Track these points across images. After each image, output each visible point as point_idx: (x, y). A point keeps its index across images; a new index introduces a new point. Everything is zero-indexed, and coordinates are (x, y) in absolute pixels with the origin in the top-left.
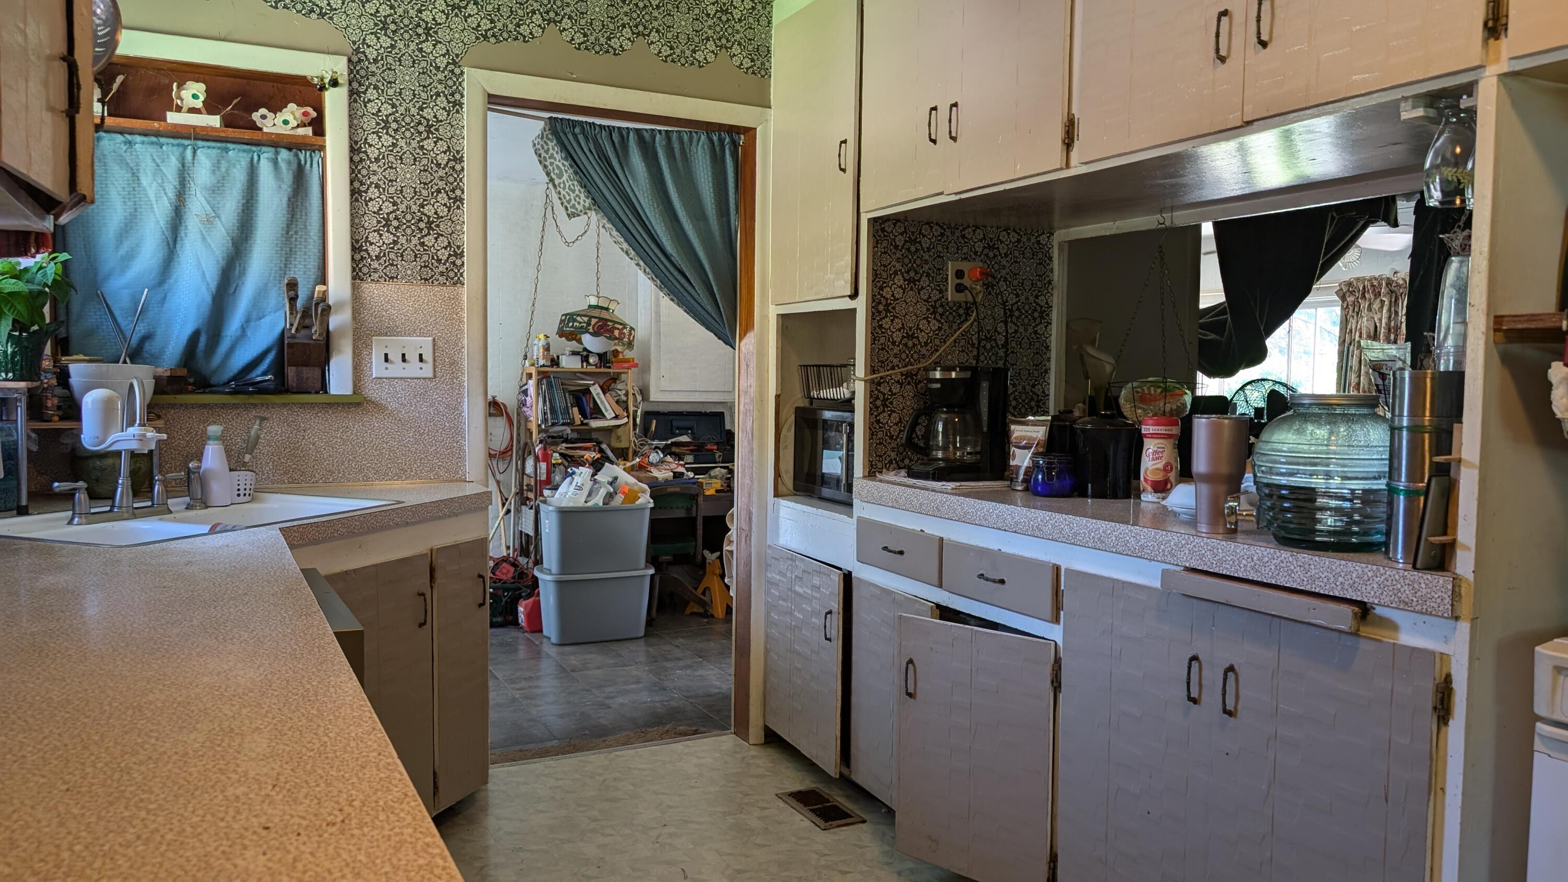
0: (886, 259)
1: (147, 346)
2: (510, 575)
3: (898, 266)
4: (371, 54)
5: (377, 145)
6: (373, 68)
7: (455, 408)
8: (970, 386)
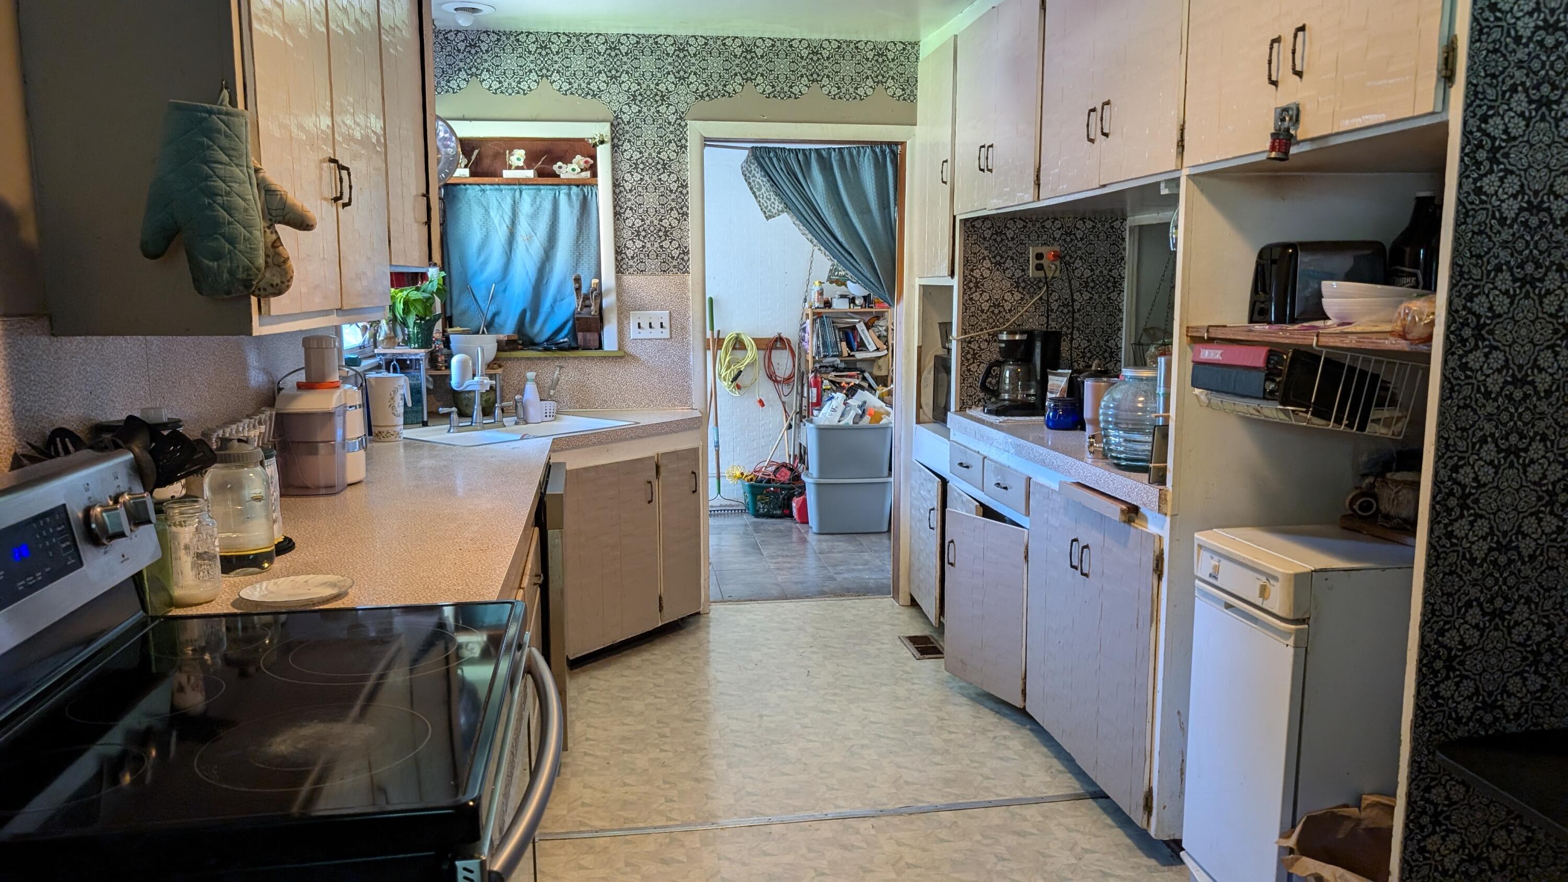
0: (976, 248)
1: (496, 320)
2: (787, 477)
3: (986, 253)
4: (626, 118)
5: (630, 181)
6: (627, 128)
7: (685, 359)
8: (1028, 345)
